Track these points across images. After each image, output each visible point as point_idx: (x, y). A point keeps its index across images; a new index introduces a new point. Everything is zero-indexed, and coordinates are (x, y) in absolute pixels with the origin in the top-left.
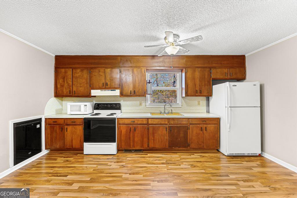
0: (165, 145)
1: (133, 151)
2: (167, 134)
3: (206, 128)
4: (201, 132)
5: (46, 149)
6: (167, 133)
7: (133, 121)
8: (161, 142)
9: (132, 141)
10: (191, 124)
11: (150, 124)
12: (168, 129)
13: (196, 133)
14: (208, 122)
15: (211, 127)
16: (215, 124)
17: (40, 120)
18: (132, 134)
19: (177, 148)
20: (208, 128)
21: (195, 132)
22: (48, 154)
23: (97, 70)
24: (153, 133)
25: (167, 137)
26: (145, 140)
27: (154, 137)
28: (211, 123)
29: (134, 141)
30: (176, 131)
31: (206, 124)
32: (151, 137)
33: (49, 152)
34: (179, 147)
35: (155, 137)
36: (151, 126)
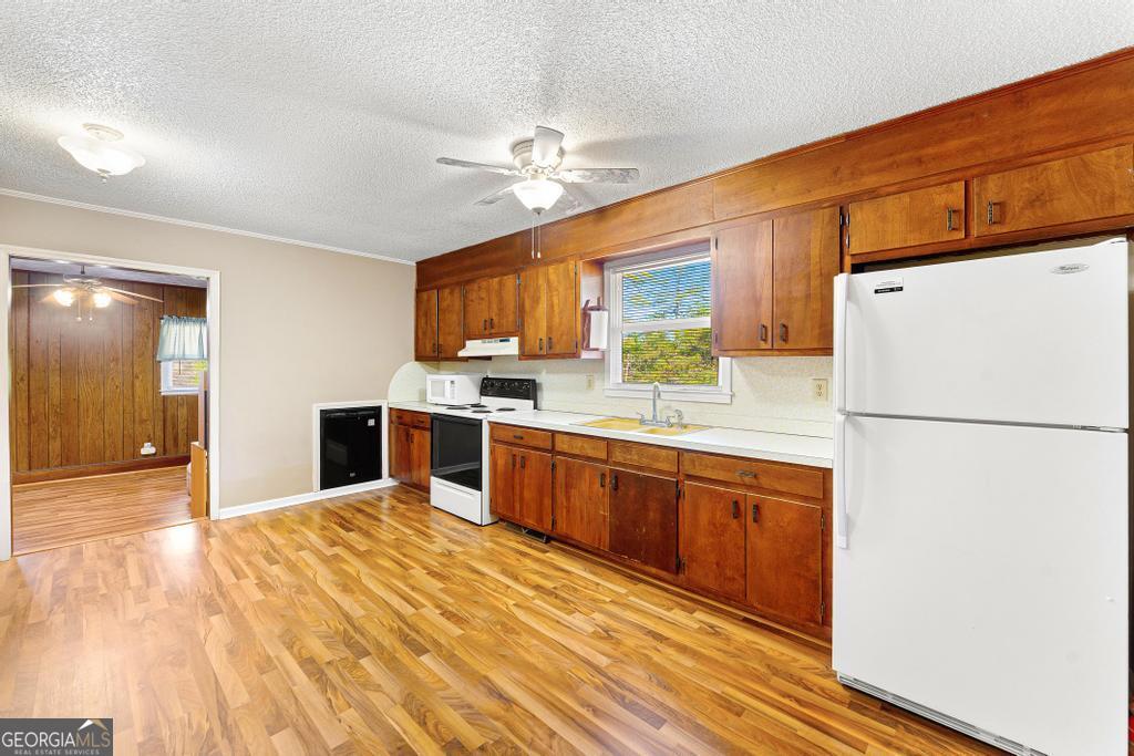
0: (600, 539)
1: (524, 532)
2: (607, 500)
3: (757, 508)
4: (734, 524)
5: (391, 476)
6: (603, 495)
7: (519, 434)
8: (589, 523)
9: (517, 498)
10: (690, 477)
11: (560, 453)
12: (608, 480)
13: (709, 523)
14: (765, 481)
15: (784, 509)
16: (806, 498)
17: (379, 408)
18: (517, 477)
19: (636, 563)
20: (766, 512)
21: (704, 518)
22: (394, 489)
23: (476, 286)
24: (566, 486)
25: (605, 512)
26: (547, 502)
27: (568, 499)
28: (779, 488)
29: (522, 499)
30: (632, 493)
31: (759, 489)
32: (561, 497)
33: (395, 484)
34: (646, 564)
35: (572, 499)
36: (561, 461)
